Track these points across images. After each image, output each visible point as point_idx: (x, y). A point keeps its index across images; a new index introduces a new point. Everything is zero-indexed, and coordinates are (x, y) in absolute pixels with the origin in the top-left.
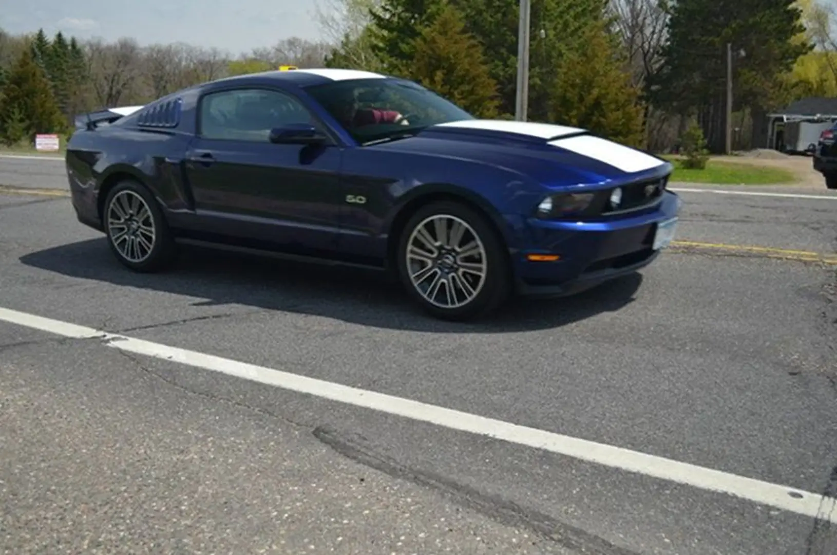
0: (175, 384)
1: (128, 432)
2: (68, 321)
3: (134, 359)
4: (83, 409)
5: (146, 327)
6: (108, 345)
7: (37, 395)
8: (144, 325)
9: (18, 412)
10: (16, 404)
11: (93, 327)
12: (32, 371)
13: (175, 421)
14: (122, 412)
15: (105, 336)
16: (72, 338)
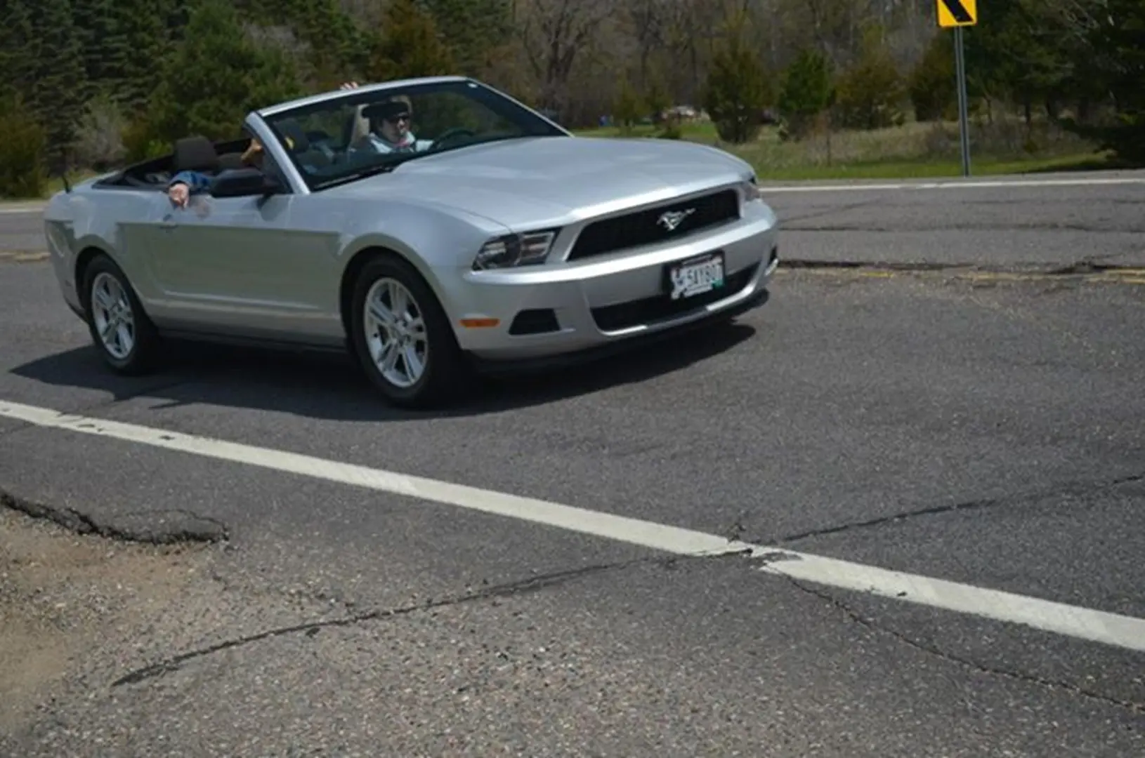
0: (935, 651)
1: (876, 749)
2: (665, 521)
3: (830, 599)
4: (764, 702)
5: (826, 531)
6: (764, 568)
7: (662, 672)
8: (821, 527)
9: (638, 708)
10: (629, 692)
11: (721, 534)
12: (635, 625)
13: (967, 730)
14: (846, 708)
15: (749, 551)
16: (684, 556)
